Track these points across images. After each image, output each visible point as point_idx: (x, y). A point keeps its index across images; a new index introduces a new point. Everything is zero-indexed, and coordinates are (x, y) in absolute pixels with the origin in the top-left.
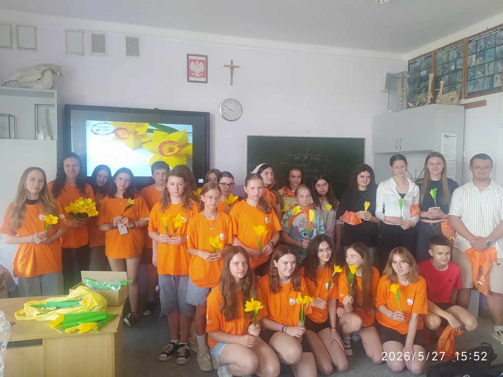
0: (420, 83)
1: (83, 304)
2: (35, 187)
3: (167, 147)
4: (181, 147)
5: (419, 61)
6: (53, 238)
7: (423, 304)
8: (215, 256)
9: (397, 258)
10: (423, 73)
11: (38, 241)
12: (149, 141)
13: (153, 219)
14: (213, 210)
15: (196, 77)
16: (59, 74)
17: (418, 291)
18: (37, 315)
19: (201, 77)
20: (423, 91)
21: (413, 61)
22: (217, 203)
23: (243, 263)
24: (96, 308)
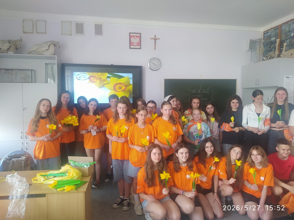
0: (271, 45)
1: (68, 175)
2: (45, 109)
3: (118, 86)
4: (126, 86)
5: (270, 32)
6: (55, 138)
7: (271, 180)
8: (144, 149)
9: (254, 152)
10: (273, 39)
11: (46, 140)
12: (108, 83)
13: (109, 127)
14: (143, 122)
15: (134, 46)
16: (58, 46)
17: (267, 172)
18: (43, 180)
19: (137, 45)
20: (273, 50)
21: (267, 32)
22: (145, 118)
23: (158, 154)
24: (75, 177)
